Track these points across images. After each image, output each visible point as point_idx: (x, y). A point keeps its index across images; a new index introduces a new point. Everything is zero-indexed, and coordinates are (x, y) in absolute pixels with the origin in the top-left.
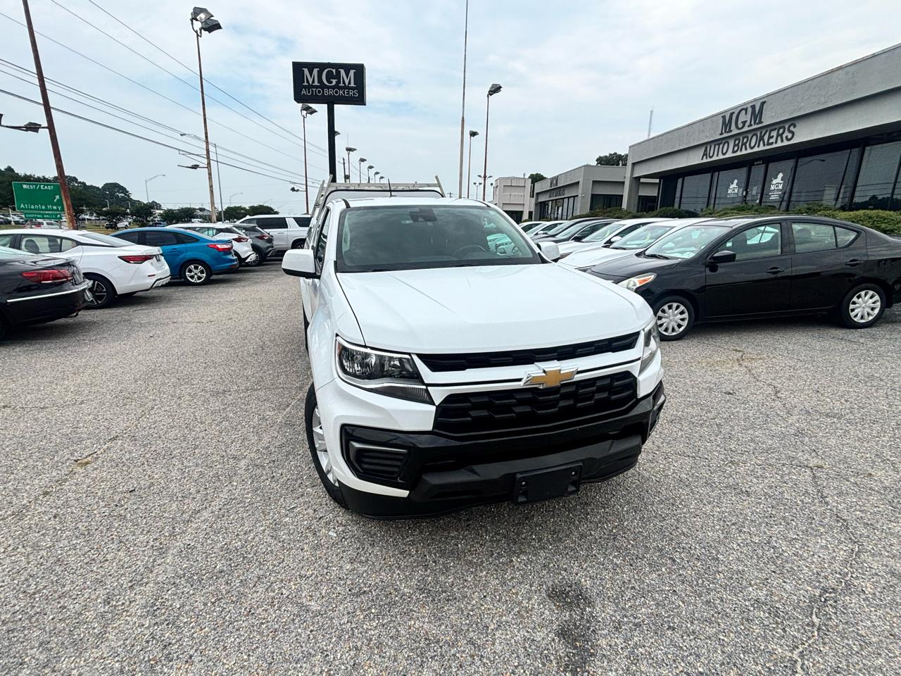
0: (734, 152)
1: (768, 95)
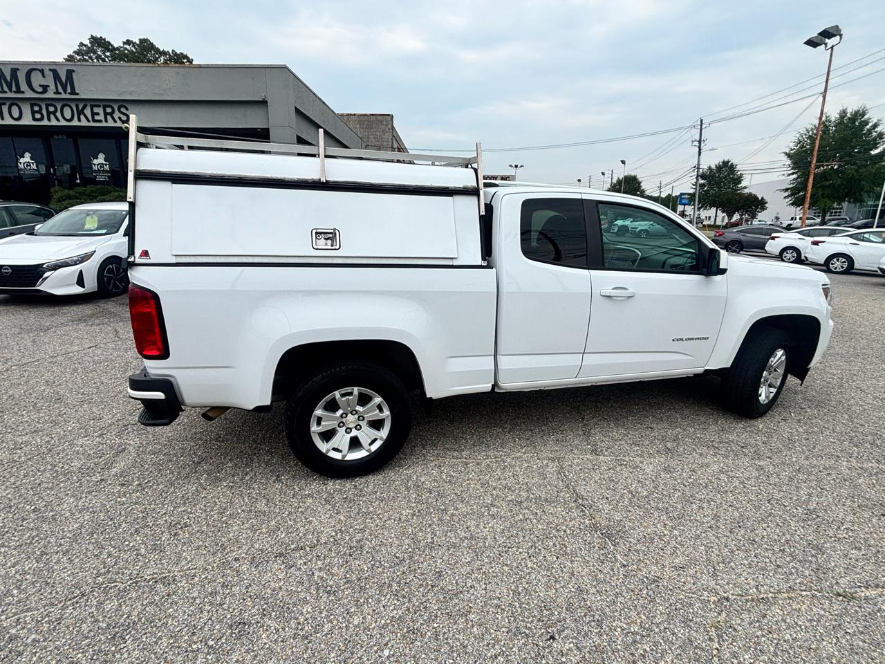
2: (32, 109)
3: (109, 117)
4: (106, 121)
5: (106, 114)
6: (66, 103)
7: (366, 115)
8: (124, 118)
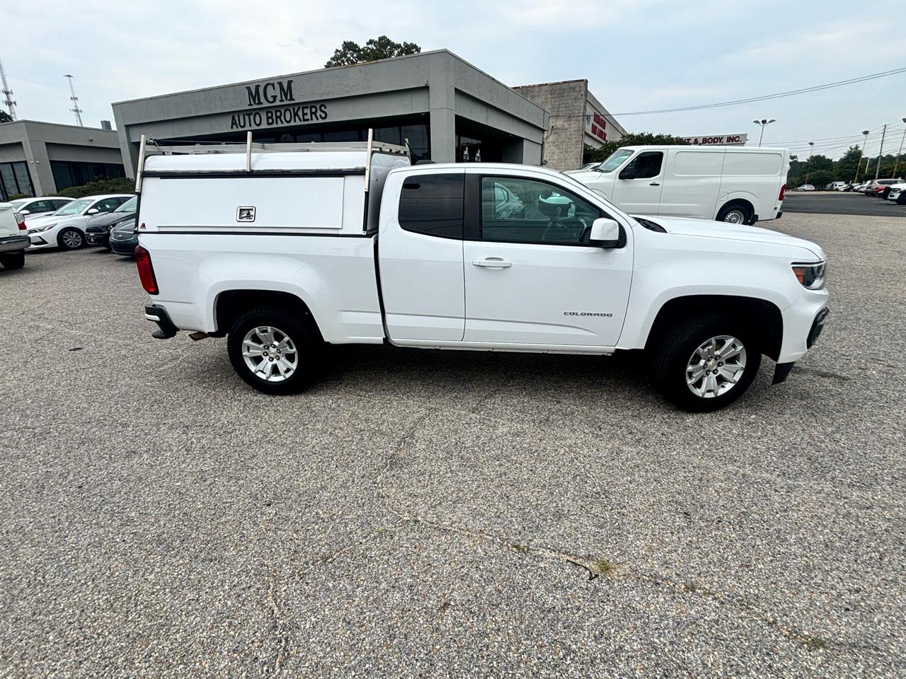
0: (269, 124)
1: (293, 75)
2: (267, 115)
3: (313, 116)
4: (312, 119)
5: (312, 113)
6: (287, 107)
7: (558, 84)
8: (323, 115)
